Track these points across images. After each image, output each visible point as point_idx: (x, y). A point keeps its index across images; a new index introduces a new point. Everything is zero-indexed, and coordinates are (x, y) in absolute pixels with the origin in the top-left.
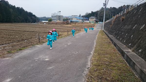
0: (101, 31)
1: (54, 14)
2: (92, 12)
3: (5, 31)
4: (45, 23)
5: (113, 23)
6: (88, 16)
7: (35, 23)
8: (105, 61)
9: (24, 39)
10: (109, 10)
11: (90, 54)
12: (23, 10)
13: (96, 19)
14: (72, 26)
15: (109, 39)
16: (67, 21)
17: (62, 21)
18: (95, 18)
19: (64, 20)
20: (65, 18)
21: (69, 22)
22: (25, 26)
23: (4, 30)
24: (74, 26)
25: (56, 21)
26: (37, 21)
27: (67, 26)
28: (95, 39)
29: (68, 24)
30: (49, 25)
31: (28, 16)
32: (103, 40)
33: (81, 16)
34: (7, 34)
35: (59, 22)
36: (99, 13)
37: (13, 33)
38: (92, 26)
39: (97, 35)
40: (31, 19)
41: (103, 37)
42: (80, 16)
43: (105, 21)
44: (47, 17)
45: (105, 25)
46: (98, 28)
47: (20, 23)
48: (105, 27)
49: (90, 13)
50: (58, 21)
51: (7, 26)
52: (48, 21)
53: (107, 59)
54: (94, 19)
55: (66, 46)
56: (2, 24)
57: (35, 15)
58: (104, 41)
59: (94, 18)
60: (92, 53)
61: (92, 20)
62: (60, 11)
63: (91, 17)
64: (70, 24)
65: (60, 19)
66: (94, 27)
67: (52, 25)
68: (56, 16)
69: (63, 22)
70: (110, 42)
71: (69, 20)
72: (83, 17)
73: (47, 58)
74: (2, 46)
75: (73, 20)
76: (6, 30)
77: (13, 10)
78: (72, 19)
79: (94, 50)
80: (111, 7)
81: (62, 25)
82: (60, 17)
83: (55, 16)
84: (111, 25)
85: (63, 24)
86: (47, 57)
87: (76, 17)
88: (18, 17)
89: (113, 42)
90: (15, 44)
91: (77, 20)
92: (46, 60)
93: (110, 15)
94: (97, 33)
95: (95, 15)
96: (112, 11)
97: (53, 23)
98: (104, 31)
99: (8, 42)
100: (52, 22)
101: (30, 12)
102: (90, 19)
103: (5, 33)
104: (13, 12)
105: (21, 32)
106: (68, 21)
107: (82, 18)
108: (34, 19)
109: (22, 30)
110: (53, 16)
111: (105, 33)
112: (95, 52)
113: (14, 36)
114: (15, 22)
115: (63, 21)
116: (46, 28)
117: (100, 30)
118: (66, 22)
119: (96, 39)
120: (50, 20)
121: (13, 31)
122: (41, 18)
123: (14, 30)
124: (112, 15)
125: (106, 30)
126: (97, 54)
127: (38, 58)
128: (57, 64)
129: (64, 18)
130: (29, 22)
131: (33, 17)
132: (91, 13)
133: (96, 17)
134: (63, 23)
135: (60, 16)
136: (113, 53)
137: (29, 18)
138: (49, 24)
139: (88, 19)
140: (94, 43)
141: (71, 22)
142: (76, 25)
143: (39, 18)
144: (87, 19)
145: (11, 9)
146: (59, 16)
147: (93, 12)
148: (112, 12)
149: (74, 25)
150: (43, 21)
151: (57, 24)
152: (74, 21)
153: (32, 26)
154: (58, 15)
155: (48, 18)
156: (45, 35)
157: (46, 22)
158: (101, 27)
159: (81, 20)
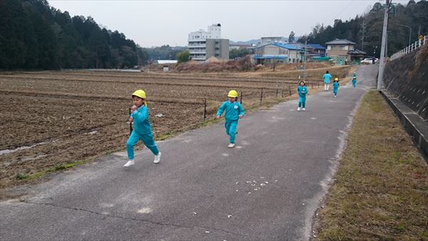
0: (371, 93)
1: (199, 35)
2: (338, 23)
3: (31, 98)
4: (166, 69)
5: (418, 63)
6: (320, 40)
7: (131, 67)
9: (89, 127)
11: (318, 189)
12: (95, 26)
13: (352, 48)
14: (262, 75)
15: (399, 128)
16: (243, 58)
17: (227, 60)
18: (349, 45)
19: (233, 55)
20: (238, 48)
21: (253, 61)
22: (100, 79)
23: (29, 95)
24: (267, 75)
25: (204, 58)
26: (139, 60)
27: (244, 78)
28: (343, 127)
29: (246, 67)
30: (181, 75)
31: (110, 47)
32: (374, 131)
33: (296, 39)
34: (37, 109)
35: (215, 63)
36: (363, 25)
37: (54, 104)
38: (338, 73)
39: (355, 110)
40: (121, 55)
41: (379, 116)
42: (291, 38)
43: (389, 53)
45: (387, 71)
46: (361, 83)
47: (83, 70)
48: (388, 77)
49: (329, 27)
50: (213, 59)
51: (39, 82)
52: (175, 62)
54: (346, 48)
55: (225, 155)
56: (27, 76)
57: (132, 41)
58: (381, 133)
59: (345, 45)
60: (323, 184)
61: (338, 52)
63: (332, 40)
64: (256, 69)
65: (218, 52)
66: (346, 79)
67: (192, 74)
68: (205, 42)
69: (229, 63)
70: (403, 140)
71: (252, 56)
72: (302, 41)
74: (13, 151)
75: (265, 56)
76: (36, 95)
77: (62, 27)
78: (263, 52)
79: (333, 171)
80: (412, 2)
81: (225, 72)
82: (218, 46)
83: (202, 42)
84: (411, 68)
85: (228, 69)
87: (275, 44)
88: (79, 51)
89: (416, 140)
90: (55, 144)
91: (280, 53)
94: (355, 100)
95: (350, 34)
96: (417, 15)
97: (193, 68)
98: (383, 95)
99: (34, 137)
100: (190, 63)
101: (117, 32)
102: (329, 48)
103: (29, 105)
104: (61, 33)
105: (83, 102)
106: (248, 60)
107: (299, 46)
108: (131, 55)
109: (85, 95)
110: (193, 42)
111: (389, 102)
112: (337, 182)
113: (58, 117)
114: (67, 66)
115: (230, 58)
116: (169, 84)
117: (368, 88)
118: (242, 63)
119: (348, 126)
120: (183, 56)
121: (55, 100)
122: (154, 50)
123: (58, 96)
124: (415, 30)
125: (392, 89)
127: (112, 205)
129: (233, 47)
130: (114, 65)
131: (128, 48)
132: (332, 26)
133: (354, 39)
134: (228, 66)
135: (221, 40)
136: (415, 187)
137: (114, 52)
138: (180, 70)
139: (321, 50)
140: (338, 141)
141: (259, 61)
142: (278, 72)
143: (145, 52)
144: (317, 50)
145: (56, 24)
146: (217, 43)
147: (340, 21)
148: (415, 20)
149: (268, 71)
150: (160, 62)
151: (206, 69)
152: (269, 59)
153: (121, 80)
154: (214, 36)
155: (178, 51)
157: (171, 64)
158: (374, 79)
159: (295, 52)
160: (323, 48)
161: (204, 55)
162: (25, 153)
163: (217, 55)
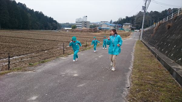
0: (138, 41)
1: (80, 19)
2: (127, 18)
3: (22, 39)
4: (68, 31)
5: (154, 32)
6: (122, 22)
7: (55, 30)
8: (148, 79)
9: (44, 50)
10: (149, 15)
11: (129, 70)
12: (43, 15)
13: (131, 26)
14: (101, 34)
15: (150, 52)
16: (94, 28)
17: (89, 29)
18: (131, 25)
20: (93, 24)
21: (98, 29)
22: (45, 34)
23: (21, 38)
25: (81, 27)
26: (58, 27)
27: (95, 35)
28: (132, 51)
29: (96, 31)
30: (73, 33)
31: (48, 22)
32: (142, 53)
33: (113, 22)
34: (25, 43)
35: (85, 29)
36: (136, 18)
37: (31, 41)
38: (127, 34)
39: (134, 46)
40: (52, 25)
41: (143, 48)
42: (111, 22)
43: (144, 28)
44: (70, 23)
45: (143, 34)
46: (134, 38)
47: (38, 30)
48: (144, 36)
50: (84, 28)
51: (23, 34)
52: (71, 28)
53: (150, 77)
54: (130, 26)
55: (96, 59)
56: (18, 32)
57: (56, 21)
58: (145, 54)
60: (130, 68)
61: (127, 27)
62: (87, 16)
63: (125, 23)
64: (99, 32)
65: (86, 26)
66: (130, 36)
67: (77, 33)
68: (81, 22)
69: (90, 30)
70: (152, 56)
71: (98, 27)
72: (115, 23)
73: (76, 74)
75: (102, 28)
76: (23, 38)
77: (31, 15)
78: (101, 26)
79: (132, 65)
80: (152, 11)
82: (86, 24)
83: (80, 22)
84: (152, 33)
85: (89, 32)
86: (75, 72)
87: (106, 24)
88: (37, 23)
89: (155, 56)
90: (33, 55)
91: (107, 27)
92: (75, 75)
93: (150, 22)
94: (134, 43)
95: (131, 21)
96: (153, 16)
97: (77, 31)
98: (142, 42)
99: (25, 53)
100: (76, 29)
101: (50, 17)
102: (124, 26)
103: (22, 42)
104: (30, 17)
105: (41, 41)
106: (96, 29)
107: (114, 25)
108: (55, 25)
109: (41, 39)
110: (77, 22)
111: (145, 44)
112: (134, 68)
113: (33, 46)
114: (33, 29)
115: (90, 28)
116: (69, 36)
117: (137, 39)
118: (94, 30)
119: (134, 51)
120: (74, 27)
122: (63, 24)
123: (32, 39)
124: (152, 21)
125: (145, 40)
126: (137, 70)
127: (64, 73)
128: (89, 81)
129: (91, 24)
130: (49, 29)
131: (54, 23)
132: (125, 18)
133: (132, 23)
134: (89, 31)
135: (87, 22)
136: (159, 70)
137: (49, 24)
138: (73, 31)
139: (121, 26)
140: (131, 56)
141: (100, 29)
142: (107, 33)
143: (60, 25)
144: (120, 26)
145: (29, 14)
146: (86, 22)
149: (103, 33)
150: (65, 28)
151: (82, 31)
152: (104, 29)
153: (52, 34)
154: (85, 20)
155: (72, 25)
156: (69, 45)
157: (69, 29)
158: (139, 37)
159: (112, 27)
160: (122, 26)
161: (81, 26)
162: (23, 58)
163: (85, 27)
